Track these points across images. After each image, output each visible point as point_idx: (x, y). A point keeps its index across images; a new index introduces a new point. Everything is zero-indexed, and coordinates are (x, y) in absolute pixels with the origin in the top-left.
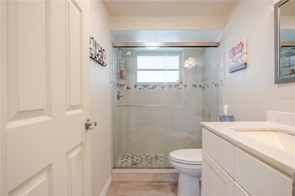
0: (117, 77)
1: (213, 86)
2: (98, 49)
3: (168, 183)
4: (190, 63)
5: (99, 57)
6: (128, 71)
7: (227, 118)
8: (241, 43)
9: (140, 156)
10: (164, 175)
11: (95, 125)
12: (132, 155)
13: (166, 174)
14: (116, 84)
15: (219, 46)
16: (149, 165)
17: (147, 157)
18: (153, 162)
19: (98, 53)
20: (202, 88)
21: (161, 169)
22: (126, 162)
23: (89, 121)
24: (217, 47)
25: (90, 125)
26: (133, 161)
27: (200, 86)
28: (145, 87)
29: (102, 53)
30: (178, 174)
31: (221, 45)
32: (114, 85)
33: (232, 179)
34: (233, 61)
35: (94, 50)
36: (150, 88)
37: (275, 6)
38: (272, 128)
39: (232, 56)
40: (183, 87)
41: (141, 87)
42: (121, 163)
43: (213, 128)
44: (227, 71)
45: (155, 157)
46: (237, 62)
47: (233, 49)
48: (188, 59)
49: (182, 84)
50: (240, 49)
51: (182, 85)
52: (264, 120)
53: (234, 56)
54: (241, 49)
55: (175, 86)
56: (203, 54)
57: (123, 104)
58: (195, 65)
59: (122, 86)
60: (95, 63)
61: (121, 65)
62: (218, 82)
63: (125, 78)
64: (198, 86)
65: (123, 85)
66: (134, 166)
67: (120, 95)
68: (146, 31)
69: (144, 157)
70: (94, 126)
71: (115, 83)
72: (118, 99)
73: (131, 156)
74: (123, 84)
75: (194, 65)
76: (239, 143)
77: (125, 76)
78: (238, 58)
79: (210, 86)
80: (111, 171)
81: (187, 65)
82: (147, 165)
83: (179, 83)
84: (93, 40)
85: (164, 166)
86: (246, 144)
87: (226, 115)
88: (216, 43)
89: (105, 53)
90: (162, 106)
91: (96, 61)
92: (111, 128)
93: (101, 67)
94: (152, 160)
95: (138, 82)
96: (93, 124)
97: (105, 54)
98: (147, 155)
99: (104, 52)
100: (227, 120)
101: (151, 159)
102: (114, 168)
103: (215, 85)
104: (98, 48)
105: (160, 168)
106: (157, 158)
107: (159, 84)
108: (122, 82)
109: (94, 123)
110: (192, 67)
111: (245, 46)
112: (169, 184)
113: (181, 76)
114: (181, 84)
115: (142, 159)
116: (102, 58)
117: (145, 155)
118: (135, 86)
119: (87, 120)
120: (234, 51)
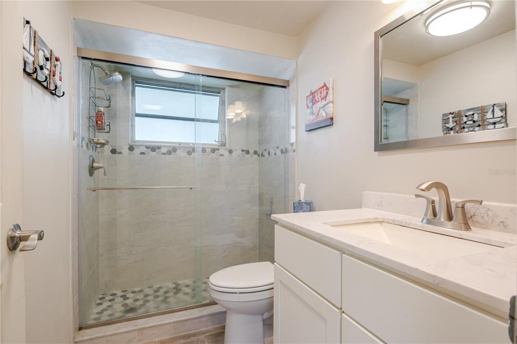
0: (90, 126)
1: (278, 152)
2: (41, 52)
3: (204, 336)
4: (237, 111)
5: (46, 72)
6: (113, 116)
7: (305, 205)
8: (325, 85)
9: (141, 291)
10: (196, 321)
11: (40, 238)
12: (122, 291)
13: (200, 317)
14: (86, 140)
15: (289, 86)
16: (163, 307)
17: (157, 291)
18: (171, 300)
19: (42, 61)
20: (259, 155)
21: (188, 311)
22: (109, 309)
23: (20, 229)
24: (284, 87)
25: (25, 238)
26: (125, 305)
27: (255, 152)
28: (152, 151)
29: (53, 64)
30: (225, 312)
31: (292, 86)
32: (82, 143)
33: (337, 310)
34: (312, 113)
35: (32, 52)
36: (165, 154)
37: (376, 34)
38: (376, 219)
39: (310, 105)
40: (226, 153)
41: (144, 149)
42: (99, 313)
43: (299, 225)
44: (302, 129)
45: (174, 288)
46: (318, 115)
47: (312, 94)
48: (234, 104)
49: (224, 147)
50: (323, 94)
51: (224, 149)
52: (360, 206)
53: (313, 105)
54: (325, 95)
55: (213, 151)
56: (260, 97)
57: (101, 186)
58: (247, 115)
59: (98, 146)
60: (33, 86)
61: (98, 102)
62: (286, 146)
63: (107, 129)
64: (251, 151)
65: (103, 145)
66: (131, 315)
67: (95, 165)
68: (159, 38)
69: (149, 291)
70: (38, 240)
71: (83, 139)
72: (91, 174)
73: (119, 293)
74: (103, 141)
75: (245, 116)
76: (353, 247)
77: (109, 125)
78: (320, 108)
79: (272, 152)
80: (74, 338)
81: (231, 114)
82: (157, 307)
83: (219, 146)
84: (30, 27)
85: (195, 303)
86: (362, 247)
87: (302, 201)
88: (284, 81)
89: (59, 65)
90: (191, 188)
91: (36, 80)
92: (73, 239)
93: (48, 97)
94: (168, 295)
95: (136, 139)
96: (36, 236)
97: (61, 68)
98: (156, 287)
99: (58, 63)
100: (304, 209)
101: (167, 292)
102: (80, 329)
103: (282, 152)
104: (44, 51)
105: (186, 309)
106: (177, 290)
107: (181, 145)
108: (101, 137)
109: (36, 232)
110: (239, 119)
111: (331, 90)
112: (206, 337)
113: (223, 134)
114: (222, 147)
115: (146, 296)
116: (54, 76)
117: (152, 287)
118: (131, 148)
119: (14, 226)
120: (314, 97)
